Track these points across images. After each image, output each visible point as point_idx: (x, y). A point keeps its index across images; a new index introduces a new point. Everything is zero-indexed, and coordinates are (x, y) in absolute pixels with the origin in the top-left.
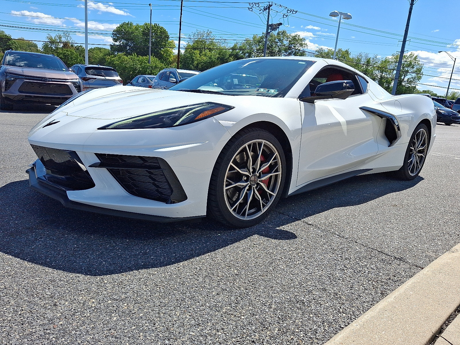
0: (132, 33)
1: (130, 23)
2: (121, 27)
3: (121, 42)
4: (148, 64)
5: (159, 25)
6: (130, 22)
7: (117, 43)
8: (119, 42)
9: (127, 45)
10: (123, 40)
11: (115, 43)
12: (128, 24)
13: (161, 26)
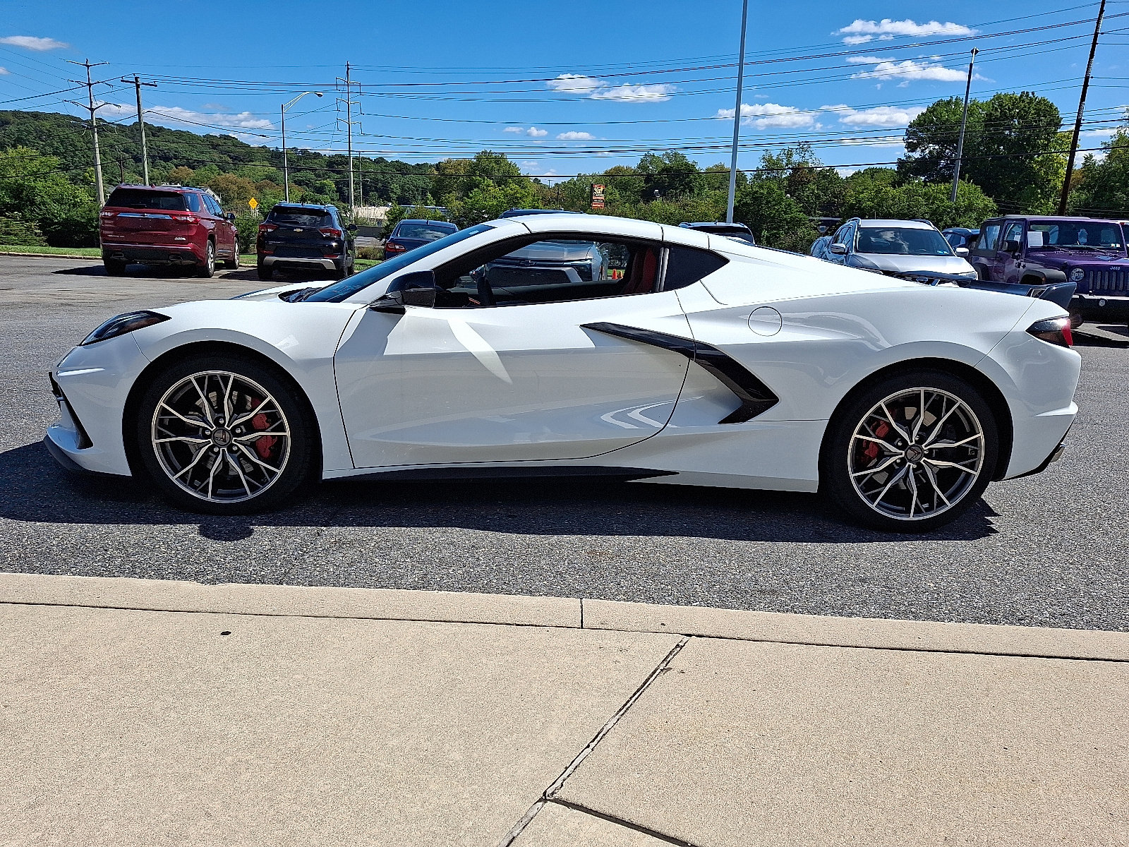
0: (959, 122)
1: (954, 100)
2: (930, 112)
3: (927, 151)
4: (947, 203)
5: (1033, 93)
6: (954, 98)
7: (917, 155)
8: (922, 151)
9: (940, 155)
10: (930, 145)
11: (910, 154)
12: (949, 103)
13: (1039, 95)
